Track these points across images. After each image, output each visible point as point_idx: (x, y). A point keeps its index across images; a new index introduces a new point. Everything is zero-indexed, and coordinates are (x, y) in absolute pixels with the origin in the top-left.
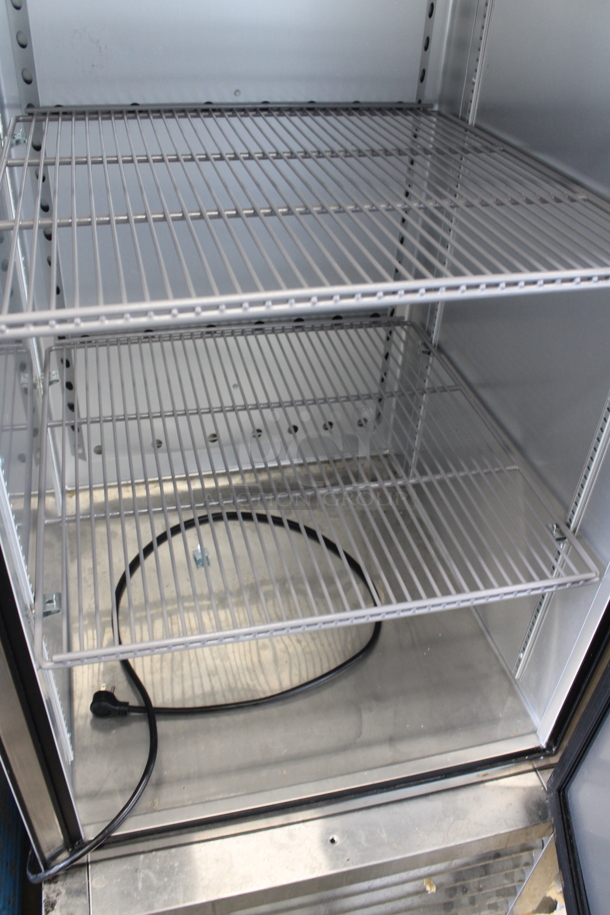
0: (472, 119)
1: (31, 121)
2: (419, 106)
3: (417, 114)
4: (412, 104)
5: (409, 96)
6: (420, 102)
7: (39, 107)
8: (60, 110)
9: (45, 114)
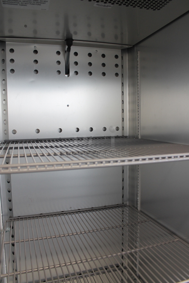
0: (139, 209)
1: (11, 221)
2: (123, 205)
3: (122, 207)
4: (121, 204)
5: (120, 202)
6: (123, 203)
7: (13, 217)
8: (19, 218)
9: (15, 219)
